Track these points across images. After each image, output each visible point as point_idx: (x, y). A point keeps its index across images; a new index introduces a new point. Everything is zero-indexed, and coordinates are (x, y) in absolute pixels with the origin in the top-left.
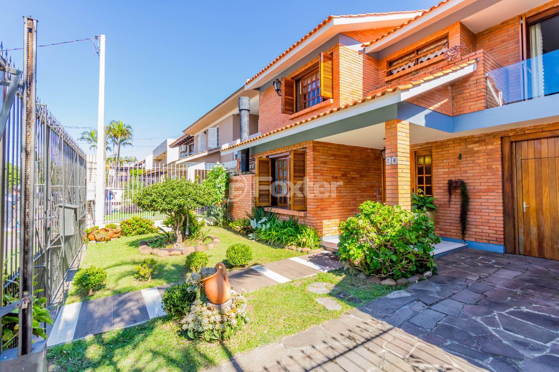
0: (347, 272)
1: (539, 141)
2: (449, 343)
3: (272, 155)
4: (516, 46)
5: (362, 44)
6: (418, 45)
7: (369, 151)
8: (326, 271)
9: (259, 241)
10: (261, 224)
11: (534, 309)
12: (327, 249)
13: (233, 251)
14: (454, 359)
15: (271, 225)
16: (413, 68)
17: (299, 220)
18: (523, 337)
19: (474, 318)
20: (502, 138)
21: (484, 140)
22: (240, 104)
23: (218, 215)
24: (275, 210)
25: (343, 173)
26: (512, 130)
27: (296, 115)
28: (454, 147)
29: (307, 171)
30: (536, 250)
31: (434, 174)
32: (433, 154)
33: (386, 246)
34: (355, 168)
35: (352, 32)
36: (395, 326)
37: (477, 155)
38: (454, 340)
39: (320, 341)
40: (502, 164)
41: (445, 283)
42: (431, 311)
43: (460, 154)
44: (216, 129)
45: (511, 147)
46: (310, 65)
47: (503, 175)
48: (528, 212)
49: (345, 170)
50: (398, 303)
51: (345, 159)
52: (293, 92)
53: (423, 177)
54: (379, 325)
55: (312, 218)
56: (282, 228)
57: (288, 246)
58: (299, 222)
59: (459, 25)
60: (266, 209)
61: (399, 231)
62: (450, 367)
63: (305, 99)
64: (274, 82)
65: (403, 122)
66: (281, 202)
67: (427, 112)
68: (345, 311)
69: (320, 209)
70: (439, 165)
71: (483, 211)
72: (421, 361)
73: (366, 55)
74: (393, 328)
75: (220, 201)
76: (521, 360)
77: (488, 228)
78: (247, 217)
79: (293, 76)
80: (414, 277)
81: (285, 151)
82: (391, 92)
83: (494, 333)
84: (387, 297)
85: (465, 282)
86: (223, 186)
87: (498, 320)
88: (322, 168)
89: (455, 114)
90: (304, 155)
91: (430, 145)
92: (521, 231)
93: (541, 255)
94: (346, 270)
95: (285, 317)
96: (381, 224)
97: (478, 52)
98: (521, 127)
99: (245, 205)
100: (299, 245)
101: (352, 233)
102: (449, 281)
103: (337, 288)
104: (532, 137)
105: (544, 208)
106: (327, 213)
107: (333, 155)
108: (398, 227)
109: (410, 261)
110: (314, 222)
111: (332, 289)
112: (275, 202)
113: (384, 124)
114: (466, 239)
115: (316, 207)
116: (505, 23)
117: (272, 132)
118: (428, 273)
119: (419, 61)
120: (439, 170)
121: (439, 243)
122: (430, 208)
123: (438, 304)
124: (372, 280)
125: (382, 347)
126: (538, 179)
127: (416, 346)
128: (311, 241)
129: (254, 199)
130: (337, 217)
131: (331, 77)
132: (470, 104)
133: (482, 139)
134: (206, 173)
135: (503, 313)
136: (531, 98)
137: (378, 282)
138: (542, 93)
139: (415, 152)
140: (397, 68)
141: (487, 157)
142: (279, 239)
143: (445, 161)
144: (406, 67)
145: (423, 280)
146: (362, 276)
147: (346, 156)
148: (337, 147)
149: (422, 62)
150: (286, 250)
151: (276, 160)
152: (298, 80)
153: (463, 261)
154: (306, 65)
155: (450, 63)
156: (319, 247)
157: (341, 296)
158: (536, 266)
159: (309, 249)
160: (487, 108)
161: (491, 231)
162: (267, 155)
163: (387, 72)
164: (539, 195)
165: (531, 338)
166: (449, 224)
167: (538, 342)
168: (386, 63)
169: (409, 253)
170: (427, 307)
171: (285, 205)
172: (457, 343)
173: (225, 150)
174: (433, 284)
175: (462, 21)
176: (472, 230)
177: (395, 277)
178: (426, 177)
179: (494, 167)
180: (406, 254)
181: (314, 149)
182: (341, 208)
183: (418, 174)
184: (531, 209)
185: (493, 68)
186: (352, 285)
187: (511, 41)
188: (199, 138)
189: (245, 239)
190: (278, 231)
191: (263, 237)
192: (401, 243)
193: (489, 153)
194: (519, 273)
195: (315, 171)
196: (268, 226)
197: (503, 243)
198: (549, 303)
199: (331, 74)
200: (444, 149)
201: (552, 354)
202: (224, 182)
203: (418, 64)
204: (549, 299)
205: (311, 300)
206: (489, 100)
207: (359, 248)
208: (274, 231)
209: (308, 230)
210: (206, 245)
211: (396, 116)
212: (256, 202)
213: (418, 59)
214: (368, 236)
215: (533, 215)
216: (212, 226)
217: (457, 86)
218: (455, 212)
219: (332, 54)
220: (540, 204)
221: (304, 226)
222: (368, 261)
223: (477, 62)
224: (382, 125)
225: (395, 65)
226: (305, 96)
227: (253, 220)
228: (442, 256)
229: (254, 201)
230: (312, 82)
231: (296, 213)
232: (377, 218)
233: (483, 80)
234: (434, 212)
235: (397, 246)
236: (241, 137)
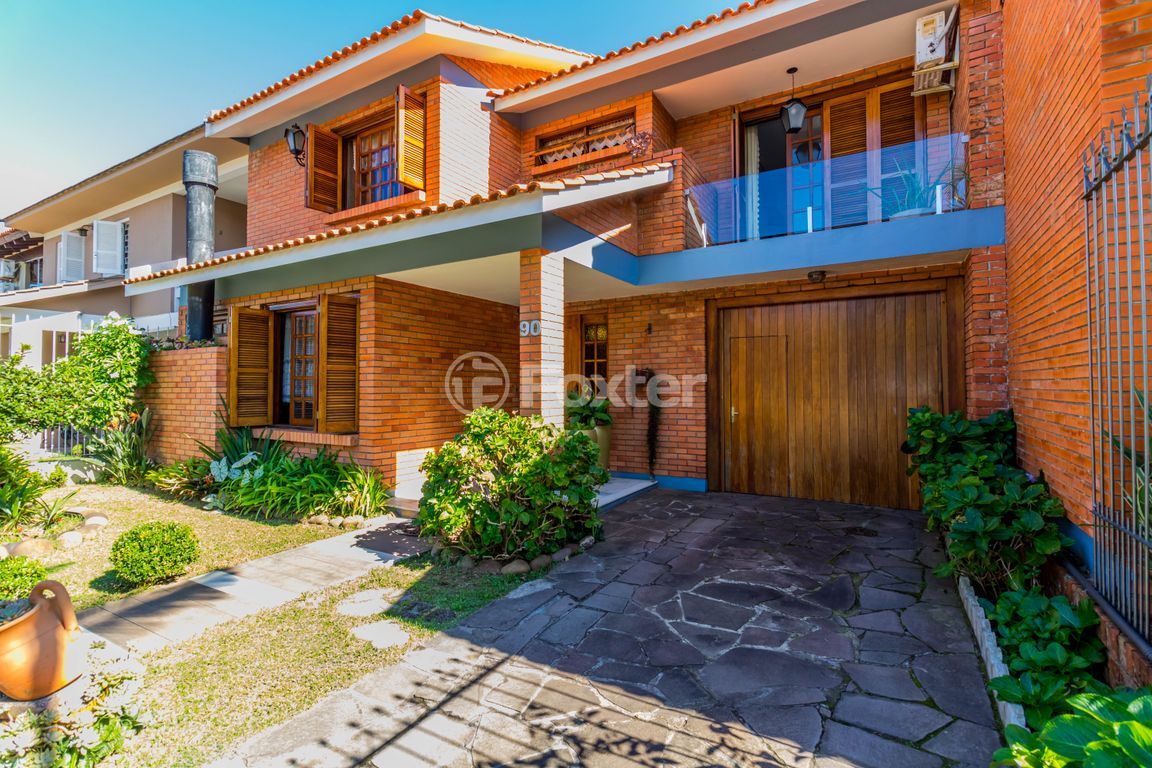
0: (437, 558)
1: (751, 309)
2: (601, 664)
3: (276, 303)
4: (726, 154)
5: (488, 90)
6: (590, 118)
7: (500, 309)
8: (391, 562)
9: (231, 512)
10: (243, 468)
11: (732, 576)
12: (403, 514)
13: (136, 544)
14: (604, 692)
15: (266, 470)
16: (580, 159)
17: (341, 454)
18: (709, 627)
19: (646, 609)
20: (706, 301)
21: (684, 304)
22: (188, 168)
23: (111, 452)
24: (280, 434)
25: (444, 351)
26: (719, 290)
27: (343, 215)
28: (641, 311)
29: (361, 345)
30: (745, 483)
31: (610, 357)
32: (610, 321)
33: (512, 496)
34: (471, 342)
35: (468, 60)
36: (511, 654)
37: (672, 327)
38: (609, 657)
39: (343, 725)
40: (707, 345)
41: (613, 555)
42: (583, 610)
43: (650, 325)
44: (119, 225)
45: (718, 318)
46: (377, 109)
47: (707, 361)
48: (737, 422)
49: (450, 345)
50: (527, 605)
51: (450, 322)
52: (337, 162)
53: (593, 363)
54: (482, 657)
55: (370, 450)
56: (295, 475)
57: (309, 517)
58: (340, 460)
59: (651, 98)
60: (257, 433)
61: (536, 465)
62: (595, 708)
63: (364, 182)
64: (287, 132)
65: (552, 255)
66: (298, 415)
67: (596, 241)
68: (415, 644)
69: (390, 429)
70: (619, 342)
71: (680, 422)
72: (547, 710)
73: (496, 115)
74: (507, 658)
75: (119, 416)
76: (701, 666)
77: (685, 451)
78: (201, 454)
79: (337, 125)
80: (563, 550)
81: (309, 295)
82: (525, 191)
83: (672, 629)
84: (507, 599)
85: (644, 548)
86: (129, 376)
87: (681, 605)
88: (395, 339)
89: (643, 253)
90: (354, 306)
91: (605, 306)
92: (728, 452)
93: (752, 491)
94: (435, 555)
95: (264, 688)
96: (504, 452)
97: (675, 150)
98: (730, 285)
99: (196, 425)
100: (337, 510)
101: (446, 476)
102: (620, 549)
103: (408, 597)
104: (743, 302)
105: (756, 414)
106: (405, 437)
107: (422, 312)
108: (535, 456)
109: (556, 522)
110: (376, 457)
111: (396, 599)
112: (282, 416)
113: (517, 255)
114: (656, 472)
115: (380, 423)
116: (715, 114)
117: (271, 247)
118: (588, 540)
119: (591, 147)
120: (619, 352)
121: (606, 482)
122: (601, 420)
123: (595, 595)
124: (485, 568)
125: (478, 703)
126: (750, 371)
127: (543, 685)
128: (366, 500)
129: (223, 408)
130: (429, 444)
131: (422, 146)
132: (663, 238)
133: (680, 301)
134: (71, 340)
135: (690, 592)
136: (745, 240)
137: (495, 570)
138: (757, 233)
139: (581, 316)
140: (554, 153)
141: (686, 331)
142: (284, 503)
143: (627, 336)
144: (569, 154)
145: (578, 553)
146: (466, 563)
147: (451, 317)
148: (432, 296)
149: (594, 150)
150: (305, 525)
151: (288, 315)
152: (348, 137)
153: (647, 511)
154: (368, 108)
155: (635, 160)
156: (385, 513)
157: (414, 612)
158: (743, 508)
159: (359, 519)
160: (687, 248)
161: (689, 457)
162: (263, 302)
163: (537, 158)
164: (750, 396)
165: (719, 626)
166: (632, 448)
167: (727, 630)
168: (534, 139)
169: (554, 505)
170: (577, 603)
171: (309, 422)
172: (614, 661)
173: (137, 281)
174: (594, 558)
175: (656, 91)
176: (665, 456)
177: (528, 556)
178: (599, 364)
179: (695, 348)
180: (549, 509)
181: (378, 296)
182: (439, 425)
183: (586, 358)
184: (740, 417)
185: (696, 183)
186: (444, 584)
187: (721, 146)
188: (62, 246)
189: (194, 509)
190: (284, 484)
191: (241, 500)
192: (539, 487)
193: (690, 325)
194: (719, 522)
195: (378, 344)
196: (259, 472)
197: (704, 476)
198: (751, 565)
199: (421, 138)
200: (627, 314)
201: (742, 646)
202: (134, 365)
203: (588, 152)
204: (750, 558)
205: (341, 634)
206: (689, 235)
207: (459, 505)
208: (275, 483)
209: (360, 476)
210: (55, 537)
211: (539, 241)
212: (228, 416)
213: (588, 144)
214: (479, 480)
215: (743, 425)
216: (90, 482)
217: (644, 202)
218: (641, 427)
219: (424, 95)
220: (751, 408)
221: (351, 467)
222: (478, 529)
223: (674, 167)
224: (515, 257)
225: (550, 148)
226: (364, 176)
227: (219, 460)
228: (616, 506)
229: (224, 414)
230: (382, 149)
231: (332, 440)
232: (497, 442)
233: (681, 199)
234: (609, 427)
235: (532, 494)
236: (188, 254)
